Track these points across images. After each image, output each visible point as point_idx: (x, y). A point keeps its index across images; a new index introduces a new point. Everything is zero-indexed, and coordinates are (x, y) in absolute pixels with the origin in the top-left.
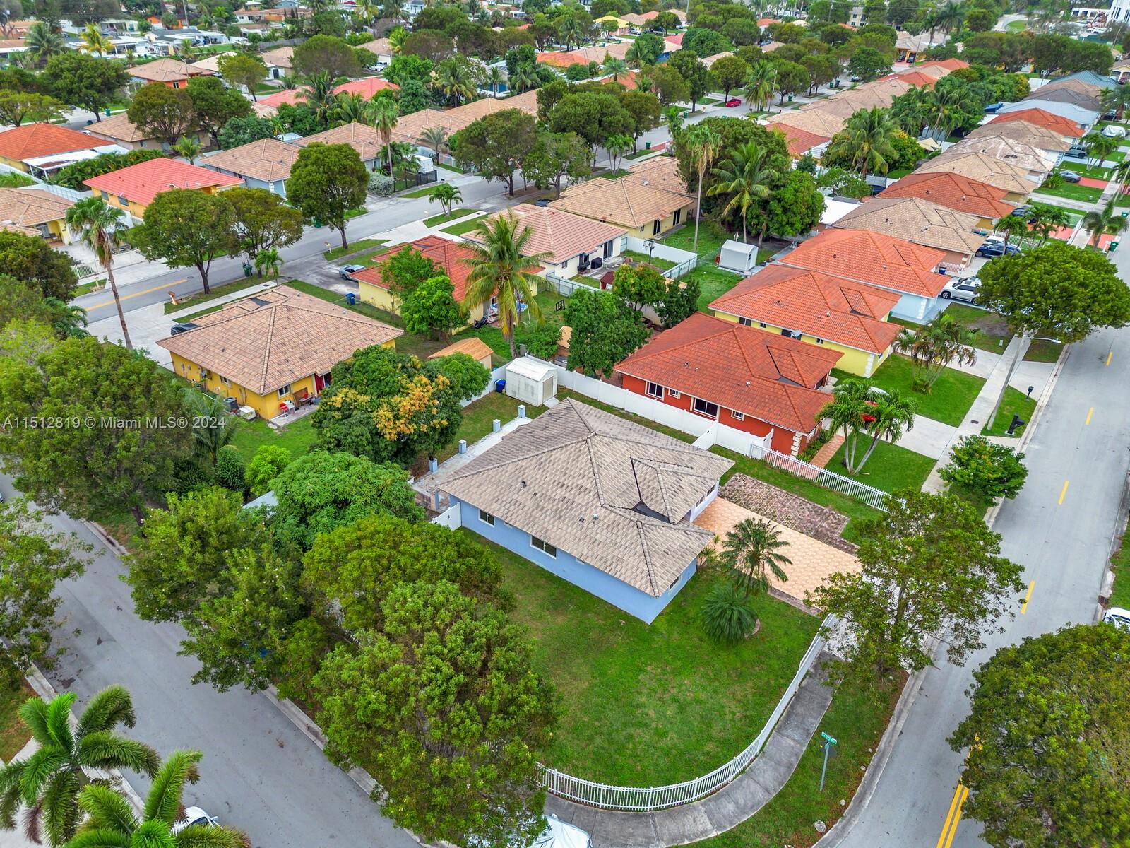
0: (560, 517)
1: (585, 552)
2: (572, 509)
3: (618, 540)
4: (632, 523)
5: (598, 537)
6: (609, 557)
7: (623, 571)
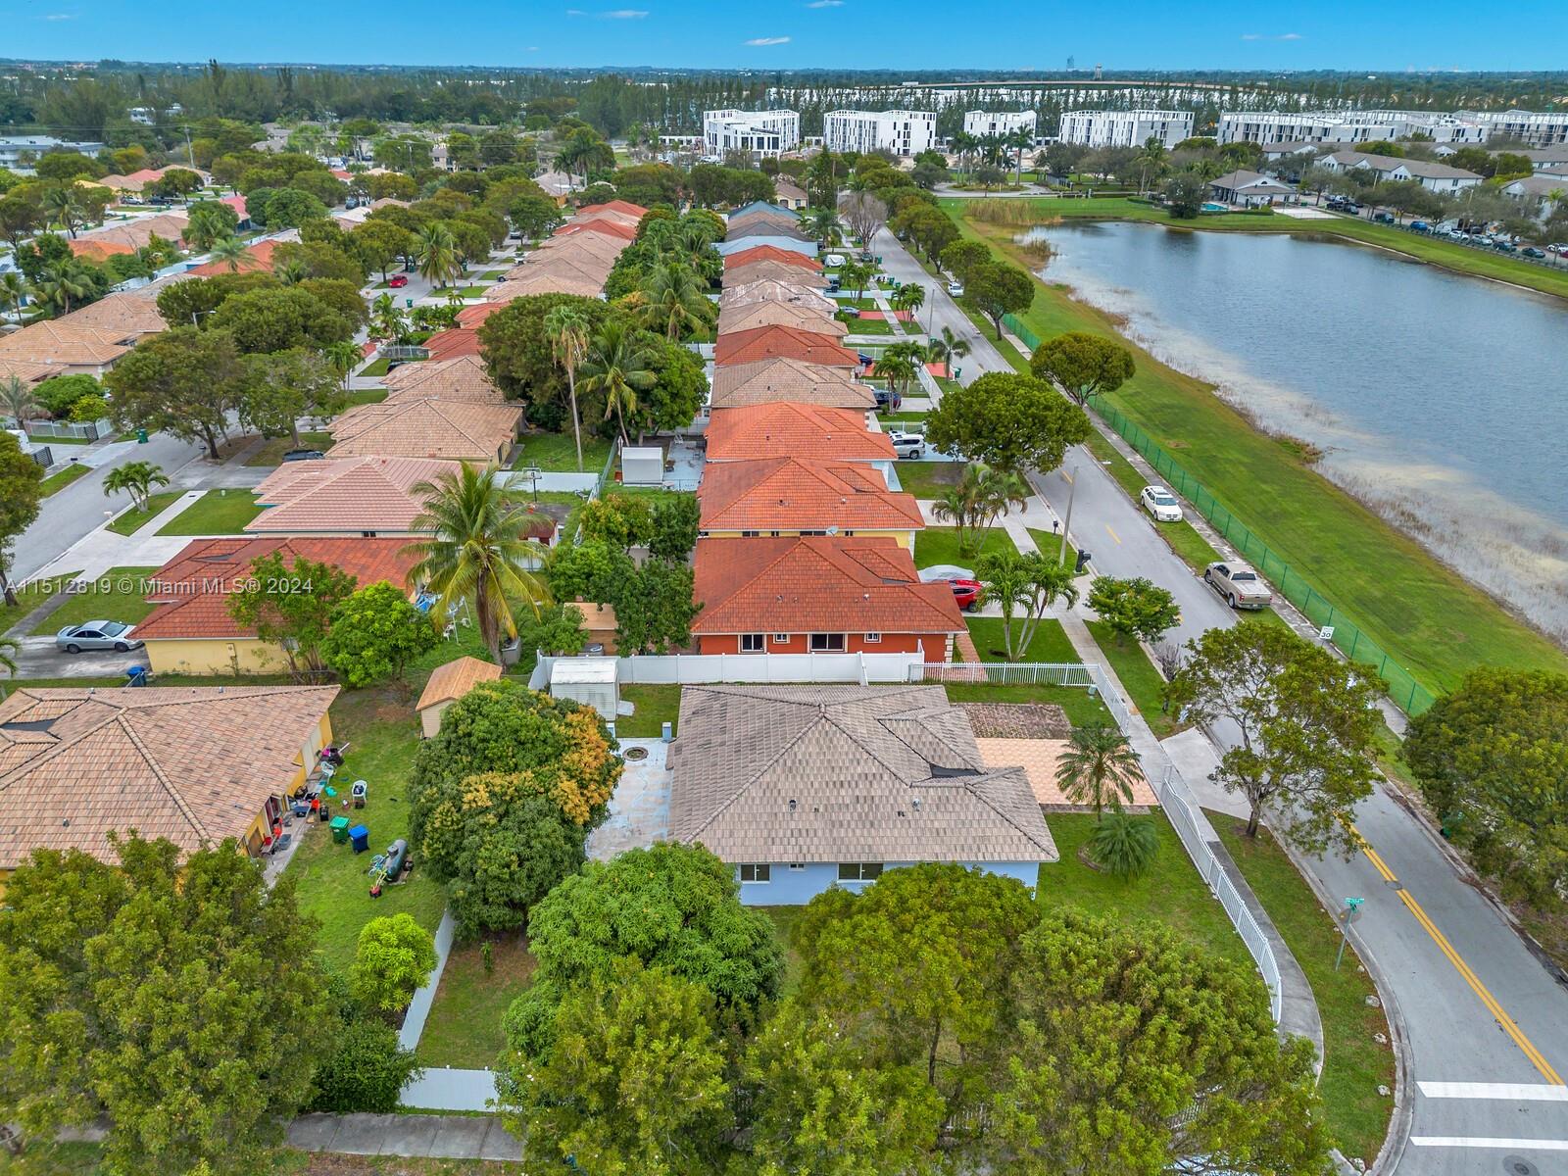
0: (872, 824)
1: (937, 849)
2: (877, 806)
3: (963, 817)
4: (961, 790)
5: (936, 824)
6: (970, 841)
7: (998, 849)
